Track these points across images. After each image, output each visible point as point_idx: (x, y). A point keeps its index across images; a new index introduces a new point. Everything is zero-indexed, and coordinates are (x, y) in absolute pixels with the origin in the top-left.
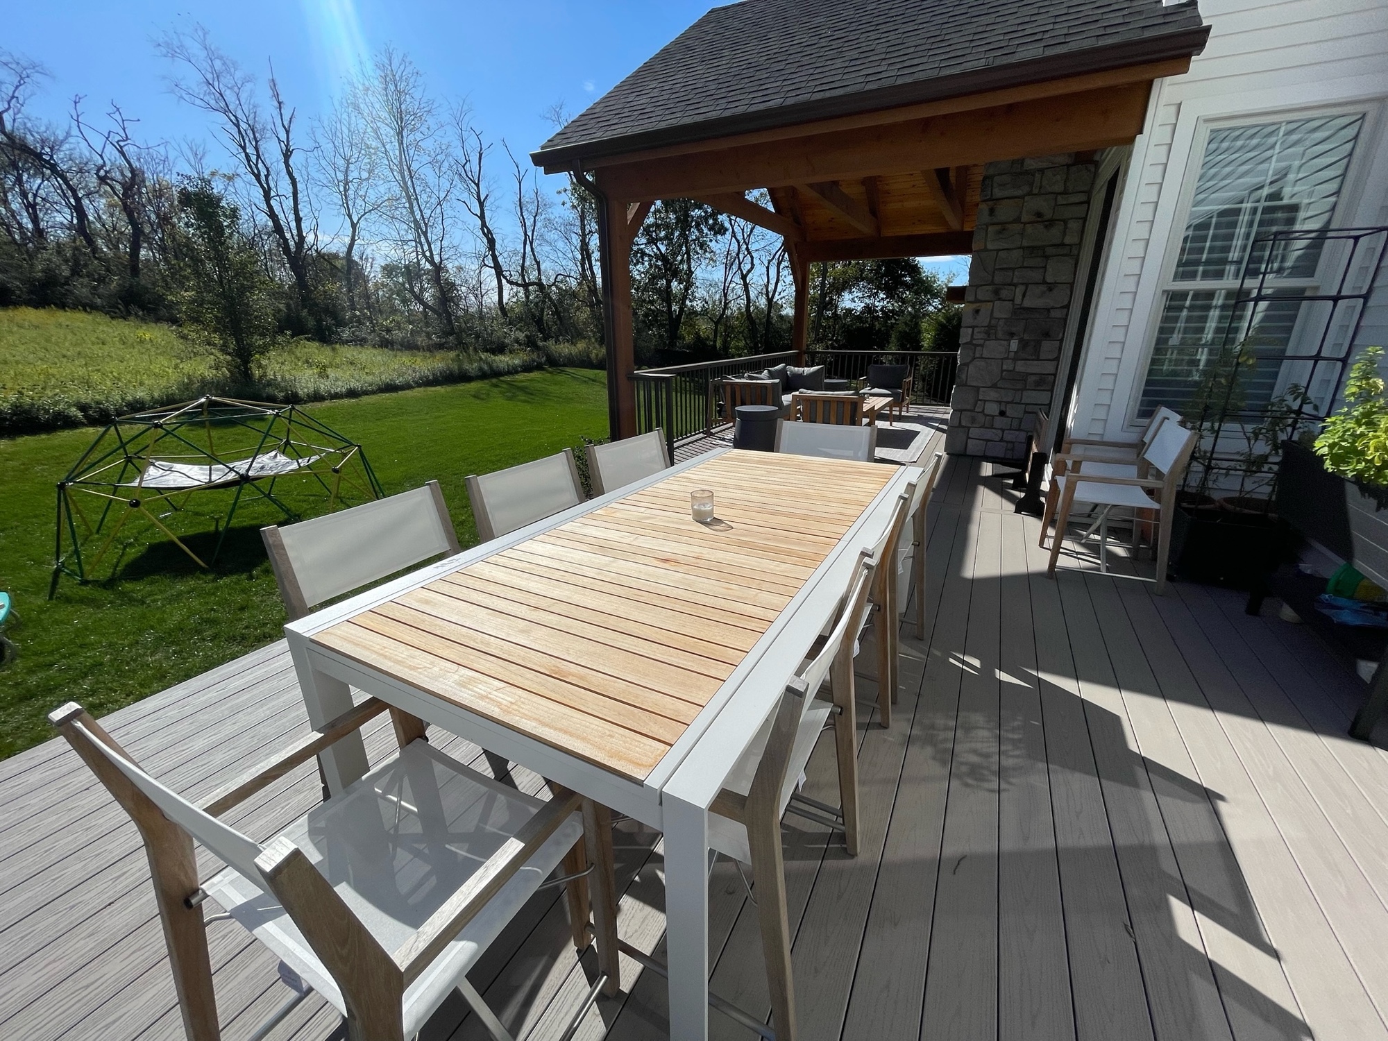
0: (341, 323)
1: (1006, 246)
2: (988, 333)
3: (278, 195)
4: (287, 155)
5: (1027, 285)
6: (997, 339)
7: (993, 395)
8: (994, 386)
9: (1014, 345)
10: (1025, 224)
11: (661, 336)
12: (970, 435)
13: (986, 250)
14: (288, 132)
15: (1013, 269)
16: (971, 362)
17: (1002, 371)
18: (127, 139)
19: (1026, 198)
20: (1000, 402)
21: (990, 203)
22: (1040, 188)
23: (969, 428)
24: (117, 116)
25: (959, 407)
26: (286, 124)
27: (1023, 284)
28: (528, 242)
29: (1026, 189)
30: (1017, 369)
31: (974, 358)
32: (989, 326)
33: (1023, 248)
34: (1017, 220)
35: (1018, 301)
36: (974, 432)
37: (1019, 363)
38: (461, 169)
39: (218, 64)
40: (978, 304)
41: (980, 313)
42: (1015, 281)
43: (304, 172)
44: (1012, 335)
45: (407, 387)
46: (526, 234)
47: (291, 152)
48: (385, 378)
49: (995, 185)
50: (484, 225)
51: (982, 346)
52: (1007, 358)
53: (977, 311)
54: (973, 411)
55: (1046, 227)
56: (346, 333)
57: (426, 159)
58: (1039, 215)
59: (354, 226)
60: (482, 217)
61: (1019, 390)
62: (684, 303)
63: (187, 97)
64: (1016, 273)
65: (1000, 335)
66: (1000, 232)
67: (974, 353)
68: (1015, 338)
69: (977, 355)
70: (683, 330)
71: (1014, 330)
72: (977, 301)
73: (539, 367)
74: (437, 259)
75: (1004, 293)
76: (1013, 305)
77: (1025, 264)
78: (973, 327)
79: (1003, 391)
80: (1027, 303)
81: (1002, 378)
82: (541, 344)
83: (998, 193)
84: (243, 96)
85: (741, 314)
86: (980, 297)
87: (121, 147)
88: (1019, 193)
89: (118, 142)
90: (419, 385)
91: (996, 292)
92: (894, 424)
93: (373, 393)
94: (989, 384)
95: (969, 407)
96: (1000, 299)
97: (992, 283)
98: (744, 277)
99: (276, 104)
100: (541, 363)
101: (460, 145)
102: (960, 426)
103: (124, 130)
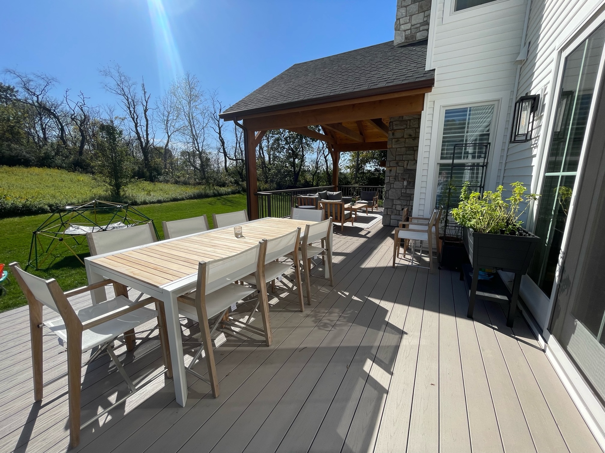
0: (160, 174)
1: (400, 146)
2: (395, 179)
3: (141, 125)
4: (145, 111)
5: (408, 161)
6: (398, 181)
7: (399, 202)
8: (399, 199)
9: (405, 183)
10: (405, 138)
11: (291, 180)
12: (391, 218)
13: (392, 148)
14: (147, 103)
15: (403, 155)
16: (390, 189)
17: (402, 193)
18: (84, 104)
19: (405, 129)
20: (402, 205)
21: (393, 131)
22: (410, 126)
23: (391, 215)
24: (82, 96)
25: (387, 207)
26: (146, 99)
27: (406, 160)
28: (238, 143)
29: (405, 126)
30: (407, 192)
31: (391, 188)
32: (395, 176)
33: (406, 147)
34: (403, 137)
35: (405, 166)
36: (393, 217)
37: (408, 190)
38: (212, 115)
39: (123, 78)
40: (391, 168)
41: (392, 171)
42: (404, 159)
43: (151, 117)
44: (404, 179)
45: (183, 199)
46: (237, 140)
47: (147, 110)
48: (174, 196)
49: (394, 125)
50: (220, 136)
51: (393, 183)
52: (403, 188)
53: (391, 170)
54: (392, 209)
55: (413, 140)
56: (161, 178)
57: (199, 112)
58: (410, 135)
59: (169, 137)
60: (220, 133)
61: (408, 200)
62: (300, 167)
63: (109, 90)
64: (404, 156)
65: (400, 179)
66: (397, 141)
67: (391, 186)
68: (405, 180)
69: (392, 187)
70: (300, 178)
71: (405, 177)
72: (390, 167)
73: (239, 192)
74: (200, 150)
75: (400, 164)
76: (404, 168)
77: (407, 153)
78: (390, 177)
79: (402, 200)
80: (409, 167)
81: (402, 196)
82: (240, 183)
83: (395, 128)
84: (131, 90)
85: (324, 171)
86: (391, 165)
87: (82, 107)
88: (402, 128)
89: (80, 106)
90: (187, 199)
91: (397, 163)
92: (368, 214)
93: (168, 201)
94: (397, 198)
95: (390, 207)
96: (399, 166)
97: (395, 160)
98: (325, 157)
99: (143, 92)
100: (240, 190)
101: (213, 106)
102: (387, 214)
103: (84, 101)
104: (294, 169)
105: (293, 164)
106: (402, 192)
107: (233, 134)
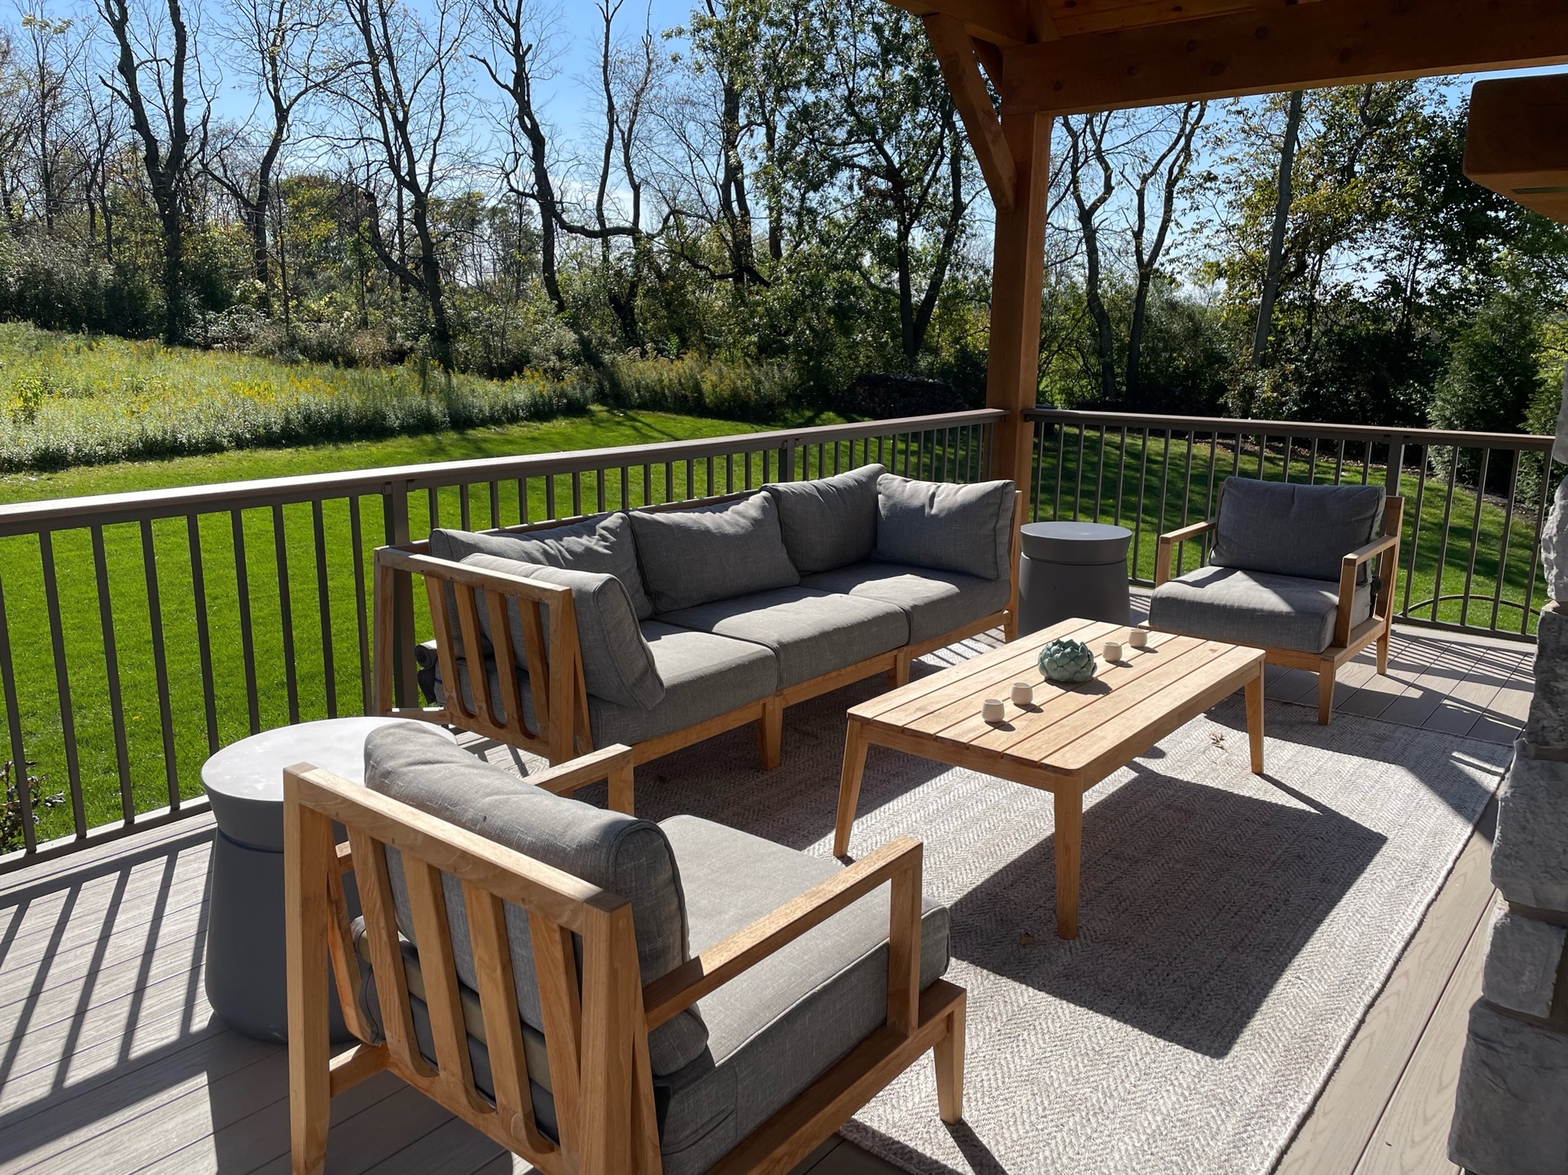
3: (155, 59)
59: (282, 114)
60: (520, 88)
62: (939, 273)
74: (422, 181)
82: (607, 358)
98: (1085, 216)
100: (584, 400)
104: (905, 281)
105: (898, 256)
107: (593, 95)
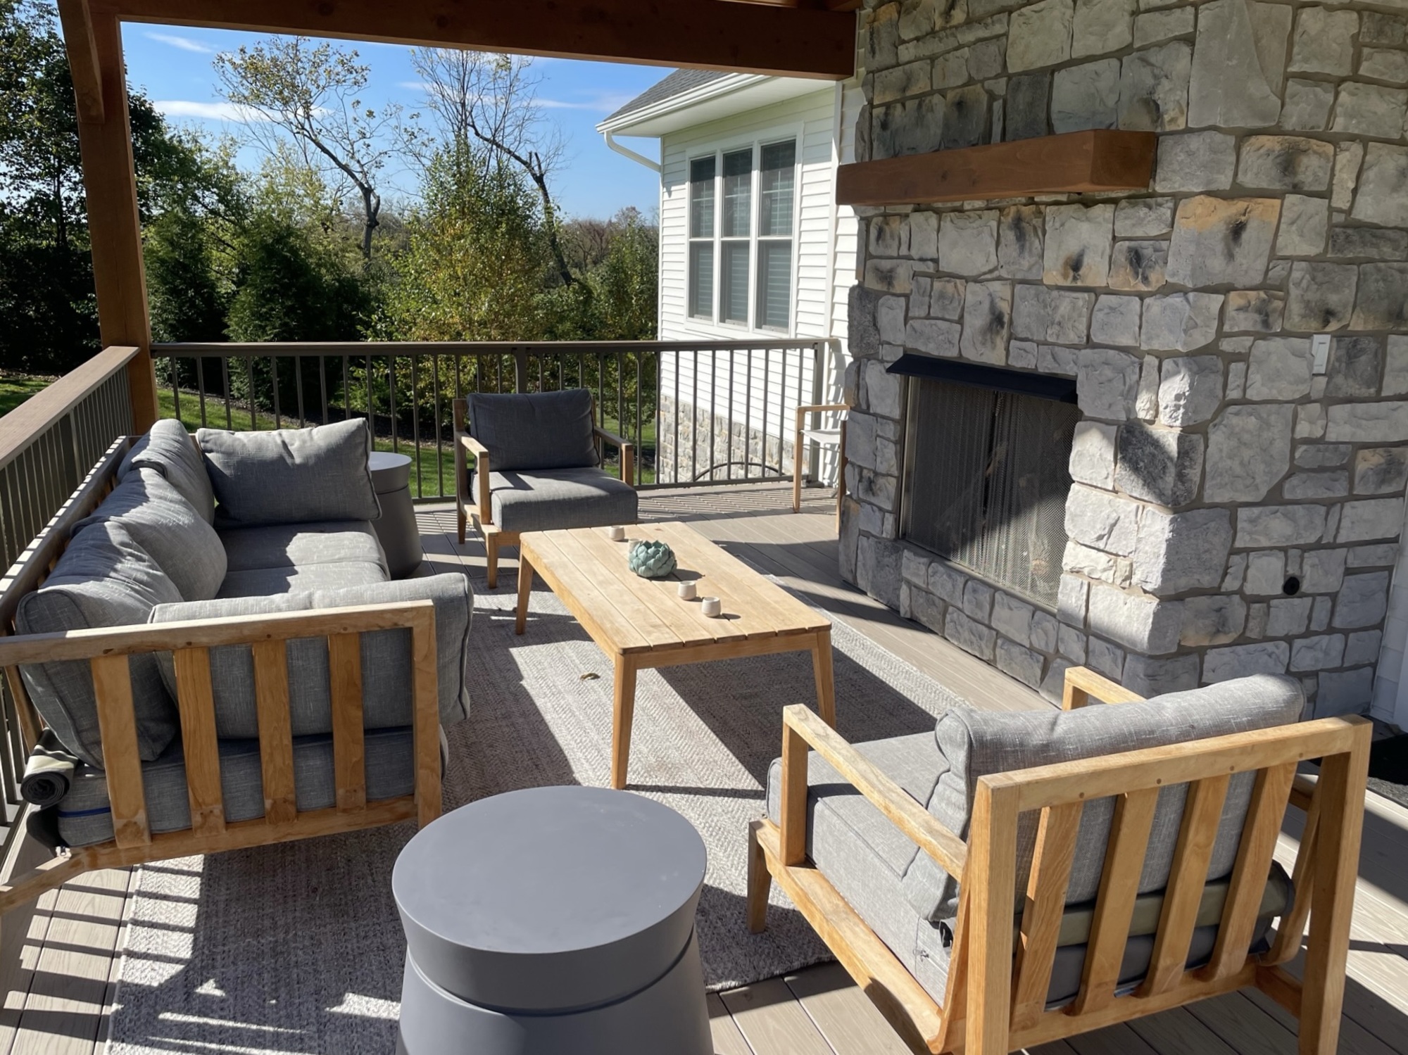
2: (1264, 314)
5: (1366, 143)
8: (1275, 498)
9: (1324, 350)
15: (1333, 83)
17: (1295, 444)
20: (1288, 551)
27: (1357, 138)
30: (1332, 434)
32: (1266, 286)
37: (1338, 411)
40: (1241, 205)
41: (1245, 236)
44: (1320, 316)
51: (1246, 358)
52: (1307, 398)
53: (1237, 230)
61: (1334, 502)
65: (1291, 316)
68: (1331, 326)
69: (1232, 393)
71: (1327, 298)
75: (1311, 168)
76: (1332, 210)
77: (1363, 69)
78: (1225, 289)
80: (1366, 207)
81: (1294, 468)
91: (1289, 162)
94: (1262, 492)
95: (1206, 580)
96: (1296, 189)
97: (1277, 128)
106: (1303, 430)
